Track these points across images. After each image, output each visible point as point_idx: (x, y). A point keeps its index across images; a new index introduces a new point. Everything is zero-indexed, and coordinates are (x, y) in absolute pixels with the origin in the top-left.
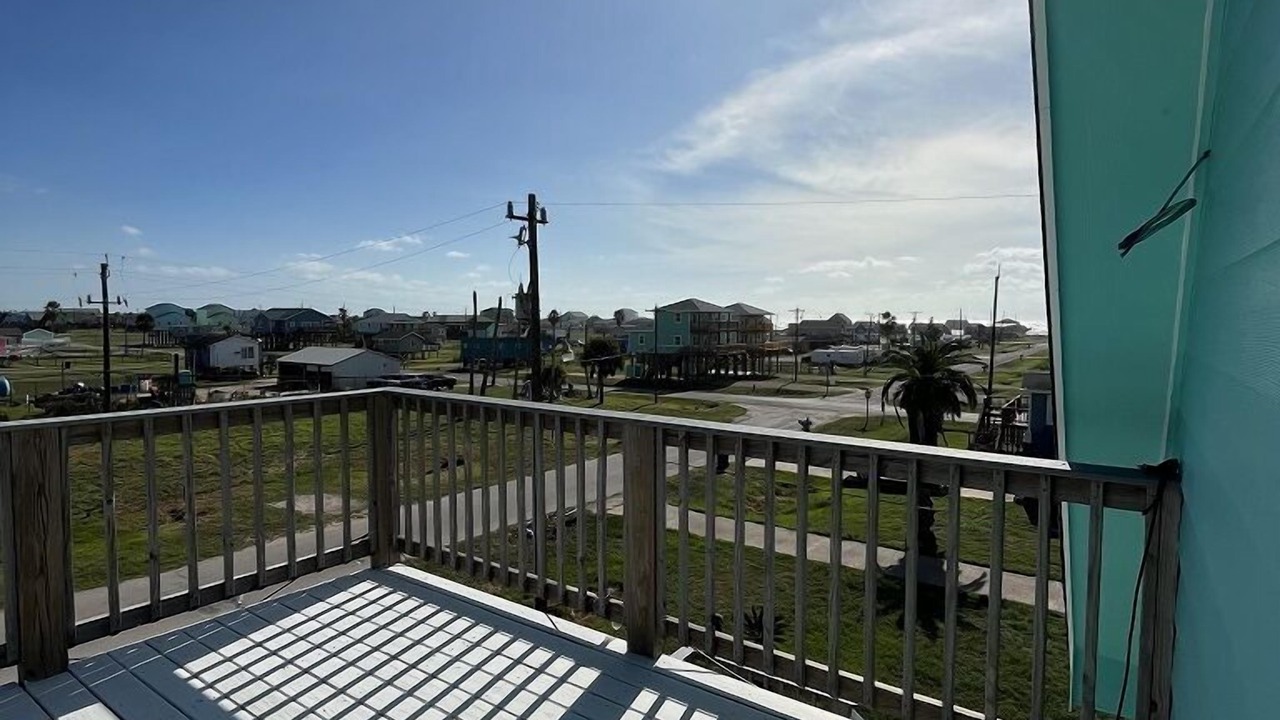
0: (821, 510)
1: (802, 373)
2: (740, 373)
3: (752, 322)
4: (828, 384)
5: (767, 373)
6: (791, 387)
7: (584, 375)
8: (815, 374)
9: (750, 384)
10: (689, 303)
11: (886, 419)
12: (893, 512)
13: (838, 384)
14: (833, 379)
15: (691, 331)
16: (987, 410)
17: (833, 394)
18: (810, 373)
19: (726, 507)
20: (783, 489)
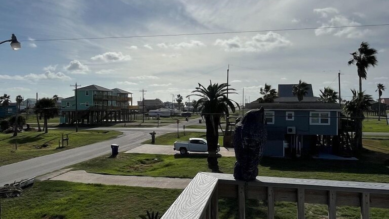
0: (167, 168)
1: (145, 120)
2: (117, 120)
3: (123, 96)
4: (158, 123)
5: (130, 120)
6: (142, 124)
7: (37, 124)
8: (152, 120)
9: (124, 124)
10: (93, 87)
11: (185, 133)
12: (200, 165)
13: (162, 123)
14: (160, 121)
15: (94, 100)
16: (229, 123)
17: (161, 126)
18: (149, 119)
19: (119, 171)
20: (147, 161)
